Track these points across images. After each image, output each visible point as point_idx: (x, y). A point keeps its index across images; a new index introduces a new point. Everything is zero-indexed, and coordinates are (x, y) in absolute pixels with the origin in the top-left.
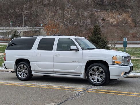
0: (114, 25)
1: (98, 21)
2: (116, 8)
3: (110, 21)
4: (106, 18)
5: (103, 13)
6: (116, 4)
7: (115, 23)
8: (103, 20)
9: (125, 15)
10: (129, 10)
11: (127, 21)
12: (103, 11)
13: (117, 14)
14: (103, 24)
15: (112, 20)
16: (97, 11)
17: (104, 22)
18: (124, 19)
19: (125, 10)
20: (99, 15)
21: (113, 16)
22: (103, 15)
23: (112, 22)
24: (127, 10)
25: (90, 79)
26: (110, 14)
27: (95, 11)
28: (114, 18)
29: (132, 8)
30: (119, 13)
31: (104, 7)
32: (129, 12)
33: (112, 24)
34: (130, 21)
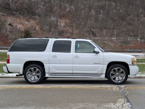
0: (22, 31)
1: (5, 26)
2: (24, 14)
3: (18, 27)
4: (13, 23)
5: (10, 18)
6: (24, 10)
7: (23, 29)
8: (10, 25)
9: (32, 22)
10: (37, 17)
11: (35, 28)
12: (10, 16)
13: (25, 20)
14: (10, 29)
15: (19, 26)
16: (3, 15)
17: (11, 27)
18: (32, 26)
19: (32, 17)
20: (6, 19)
21: (21, 22)
22: (10, 20)
23: (19, 28)
24: (35, 17)
26: (18, 20)
27: (1, 15)
28: (21, 24)
29: (39, 16)
30: (27, 20)
31: (11, 11)
32: (36, 19)
33: (20, 30)
34: (38, 28)
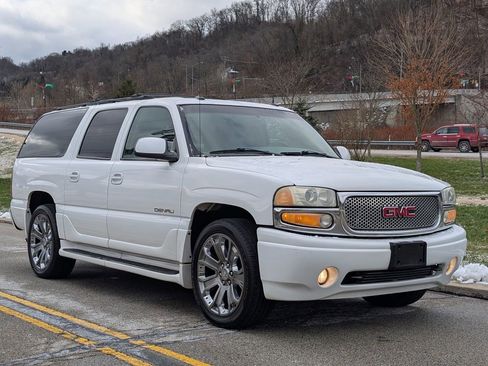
25: (202, 289)
